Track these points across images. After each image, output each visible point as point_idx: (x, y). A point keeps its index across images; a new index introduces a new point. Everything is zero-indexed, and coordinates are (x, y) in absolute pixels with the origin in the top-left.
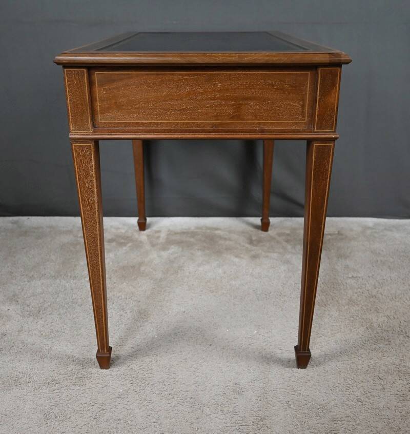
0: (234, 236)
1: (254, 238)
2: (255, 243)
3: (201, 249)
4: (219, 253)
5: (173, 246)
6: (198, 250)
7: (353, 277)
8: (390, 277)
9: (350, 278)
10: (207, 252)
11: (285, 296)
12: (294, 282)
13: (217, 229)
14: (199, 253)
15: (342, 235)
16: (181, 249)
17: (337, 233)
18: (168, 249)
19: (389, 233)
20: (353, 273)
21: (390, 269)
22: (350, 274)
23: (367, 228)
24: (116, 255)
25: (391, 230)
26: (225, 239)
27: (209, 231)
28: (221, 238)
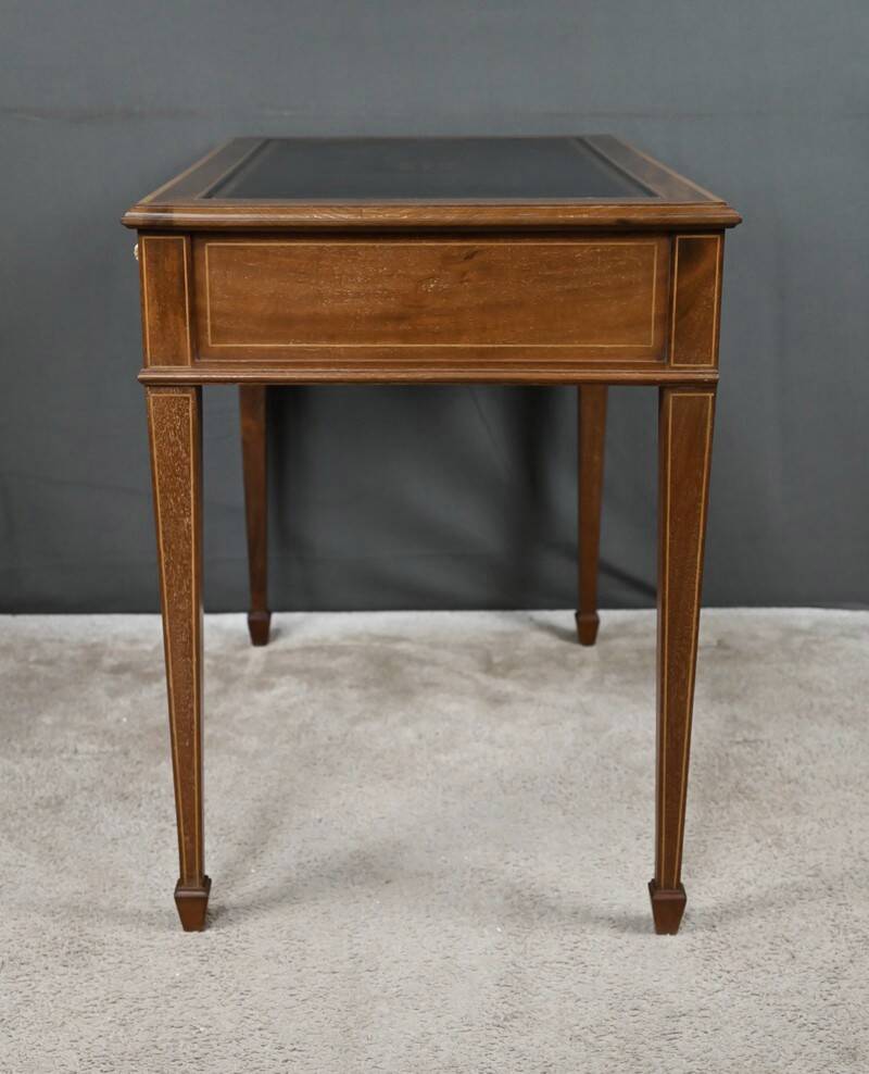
0: (446, 656)
1: (496, 660)
2: (500, 670)
3: (357, 687)
4: (406, 693)
5: (283, 680)
6: (351, 687)
7: (745, 741)
8: (840, 739)
9: (738, 743)
10: (374, 690)
11: (571, 783)
12: (596, 753)
13: (398, 639)
14: (354, 695)
15: (727, 648)
16: (305, 686)
17: (715, 644)
18: (272, 686)
19: (851, 643)
20: (745, 732)
21: (842, 723)
22: (738, 734)
23: (793, 631)
24: (134, 702)
25: (857, 637)
26: (422, 662)
27: (377, 644)
28: (409, 659)
